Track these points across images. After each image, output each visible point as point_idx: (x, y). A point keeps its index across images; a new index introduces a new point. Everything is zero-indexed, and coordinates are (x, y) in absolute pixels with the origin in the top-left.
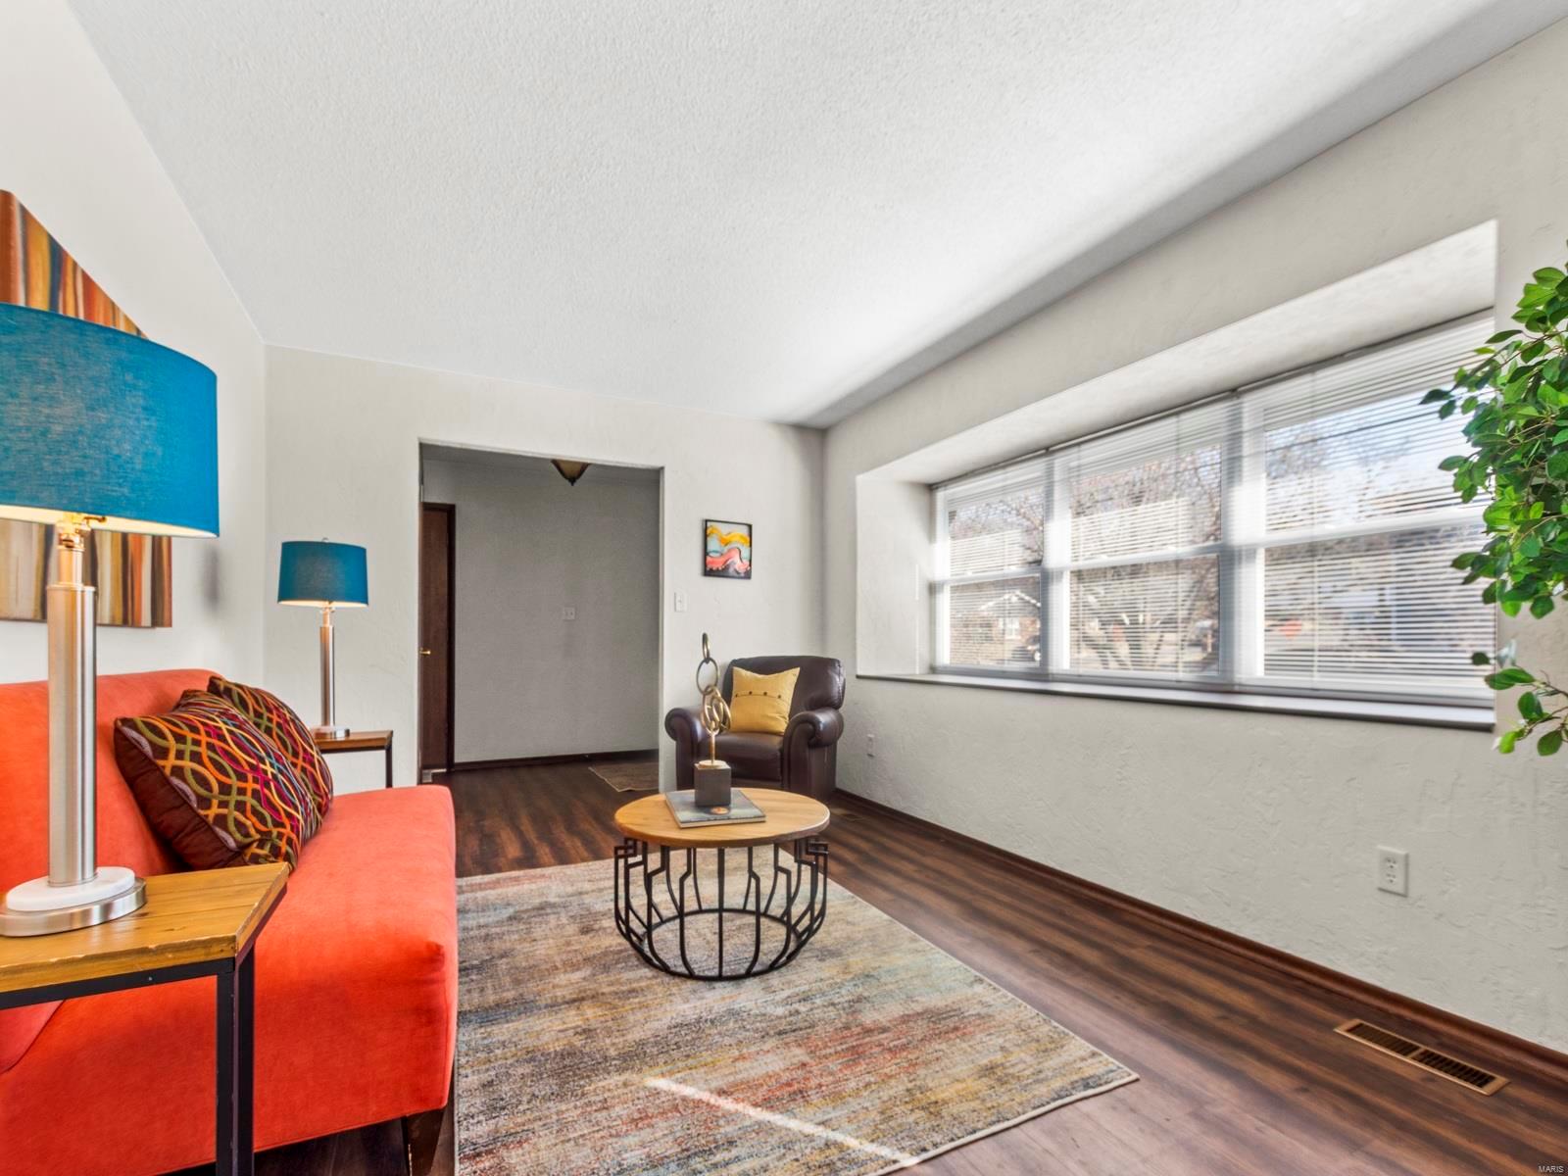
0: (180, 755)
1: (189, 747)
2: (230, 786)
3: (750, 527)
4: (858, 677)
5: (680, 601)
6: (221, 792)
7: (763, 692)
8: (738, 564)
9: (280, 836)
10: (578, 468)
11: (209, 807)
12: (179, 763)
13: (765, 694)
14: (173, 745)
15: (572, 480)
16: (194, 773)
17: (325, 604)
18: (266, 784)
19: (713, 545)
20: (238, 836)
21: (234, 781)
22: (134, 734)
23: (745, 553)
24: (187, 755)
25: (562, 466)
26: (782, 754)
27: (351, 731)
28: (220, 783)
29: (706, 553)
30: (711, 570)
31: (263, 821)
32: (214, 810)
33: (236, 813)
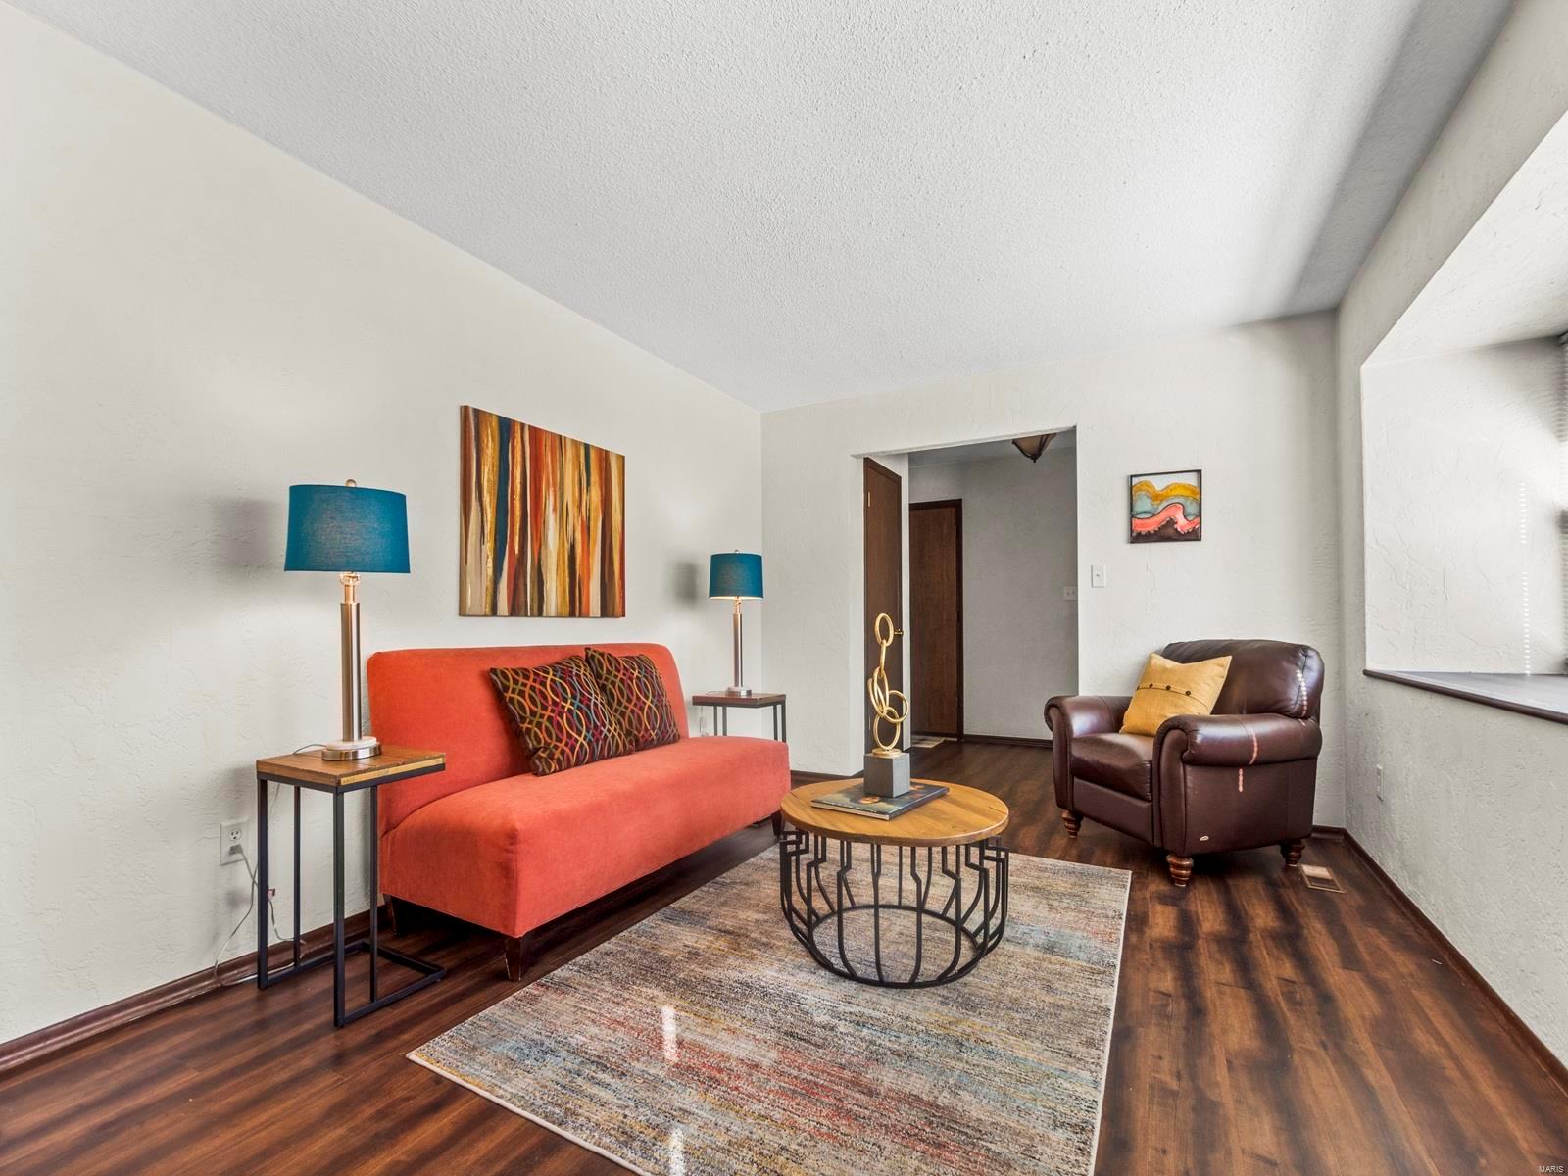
0: (513, 691)
1: (519, 687)
2: (536, 713)
3: (1199, 472)
4: (1367, 674)
5: (1098, 576)
6: (531, 715)
7: (1164, 686)
8: (1182, 524)
9: (556, 747)
10: (1037, 442)
11: (524, 723)
12: (512, 695)
13: (1168, 688)
14: (511, 684)
15: (1035, 456)
16: (519, 701)
17: (734, 598)
18: (561, 715)
19: (1143, 504)
20: (535, 743)
21: (539, 710)
22: (494, 677)
23: (1192, 508)
24: (517, 691)
25: (1023, 445)
26: (1151, 766)
27: (752, 692)
28: (531, 710)
29: (1132, 516)
30: (1139, 534)
31: (550, 736)
32: (526, 725)
33: (536, 729)
